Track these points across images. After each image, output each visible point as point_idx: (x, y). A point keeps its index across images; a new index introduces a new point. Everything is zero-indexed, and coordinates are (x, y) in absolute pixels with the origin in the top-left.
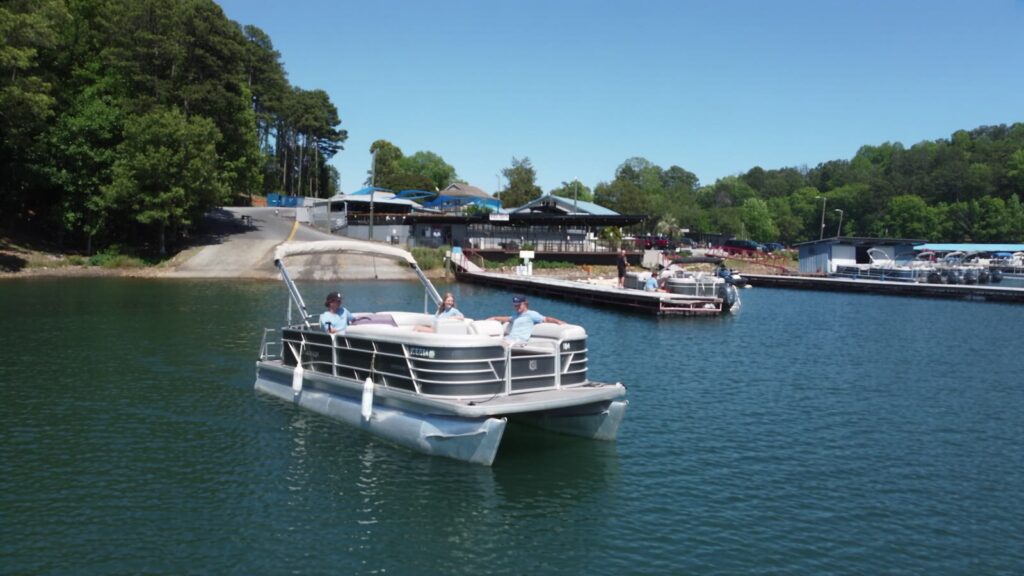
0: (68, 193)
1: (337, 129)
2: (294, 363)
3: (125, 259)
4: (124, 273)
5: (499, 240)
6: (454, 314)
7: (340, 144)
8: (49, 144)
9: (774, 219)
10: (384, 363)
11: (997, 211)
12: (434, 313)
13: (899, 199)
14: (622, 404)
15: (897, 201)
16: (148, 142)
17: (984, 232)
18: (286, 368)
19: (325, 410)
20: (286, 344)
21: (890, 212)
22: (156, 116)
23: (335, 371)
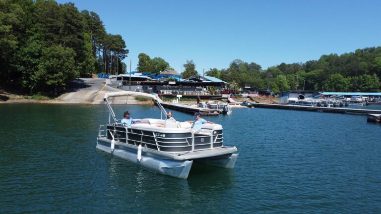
0: (24, 74)
1: (125, 49)
2: (112, 139)
3: (43, 97)
4: (42, 102)
5: (171, 91)
6: (172, 120)
7: (126, 55)
8: (17, 57)
9: (289, 82)
10: (146, 139)
11: (369, 80)
12: (165, 119)
13: (333, 75)
14: (236, 155)
15: (332, 76)
16: (50, 57)
17: (364, 88)
18: (108, 140)
19: (123, 156)
20: (108, 131)
21: (330, 80)
22: (54, 48)
23: (127, 141)
